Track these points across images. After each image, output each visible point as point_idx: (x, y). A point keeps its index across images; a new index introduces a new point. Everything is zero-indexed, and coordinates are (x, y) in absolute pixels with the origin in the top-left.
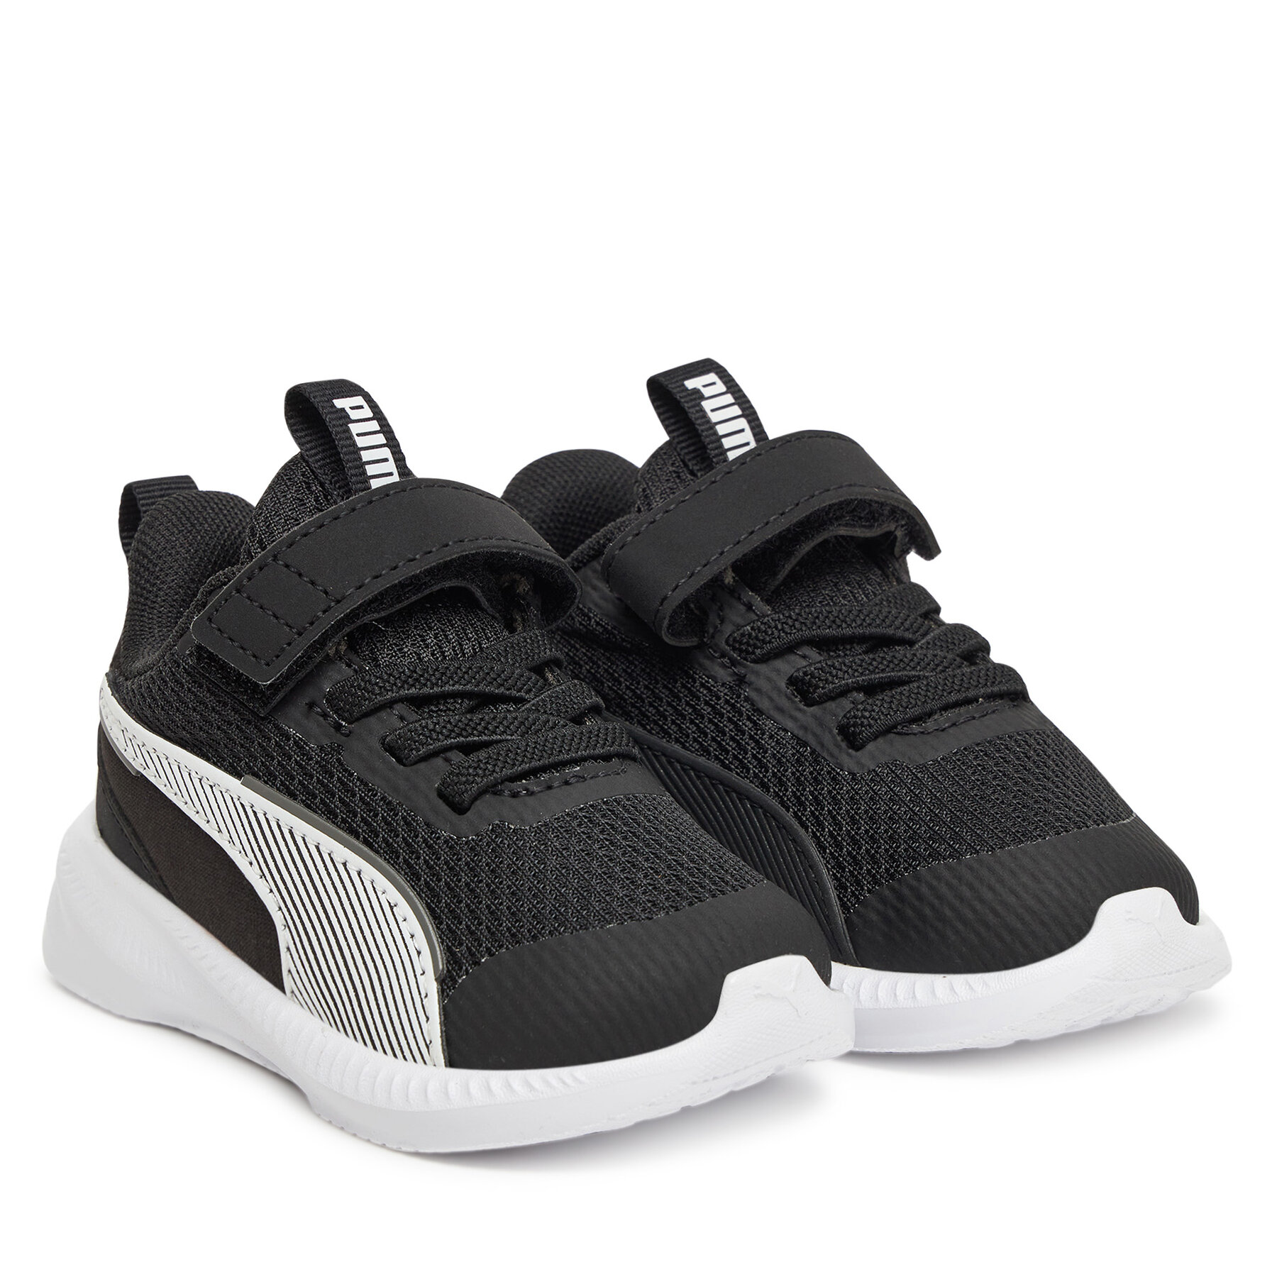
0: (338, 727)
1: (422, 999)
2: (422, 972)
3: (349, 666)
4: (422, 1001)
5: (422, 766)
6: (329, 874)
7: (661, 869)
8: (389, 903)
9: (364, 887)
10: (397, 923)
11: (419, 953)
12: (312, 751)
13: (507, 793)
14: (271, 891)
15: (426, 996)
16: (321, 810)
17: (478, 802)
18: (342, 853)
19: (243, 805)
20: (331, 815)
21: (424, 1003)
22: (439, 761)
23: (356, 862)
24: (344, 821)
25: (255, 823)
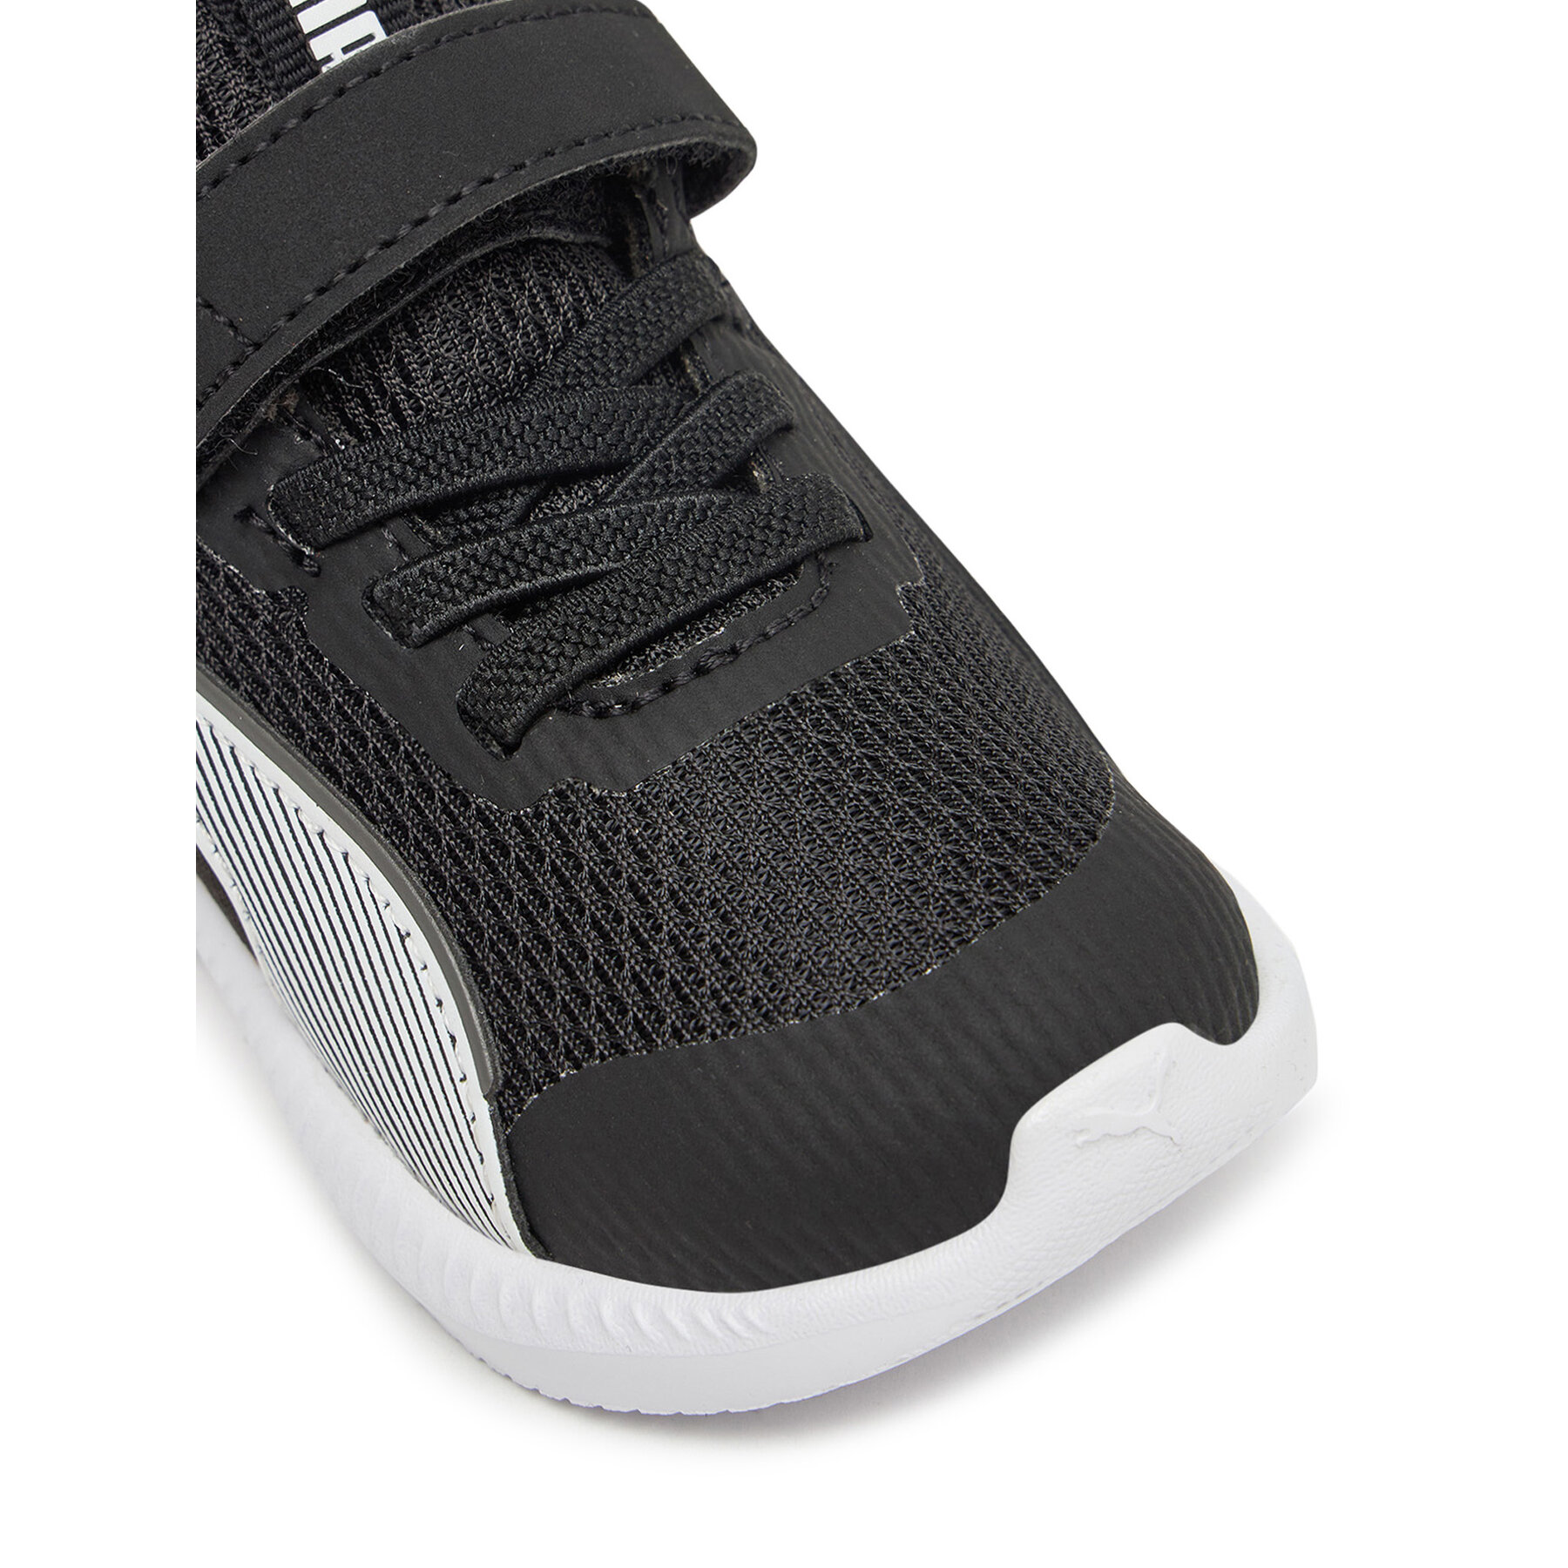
0: (298, 556)
1: (467, 1122)
2: (462, 1076)
3: (306, 435)
4: (469, 1127)
5: (437, 646)
7: (974, 819)
8: (398, 930)
9: (356, 885)
10: (413, 971)
11: (453, 1039)
12: (258, 601)
13: (587, 709)
15: (474, 1119)
16: (277, 718)
17: (535, 731)
18: (315, 817)
20: (292, 730)
21: (472, 1129)
22: (463, 642)
23: (340, 839)
24: (314, 747)
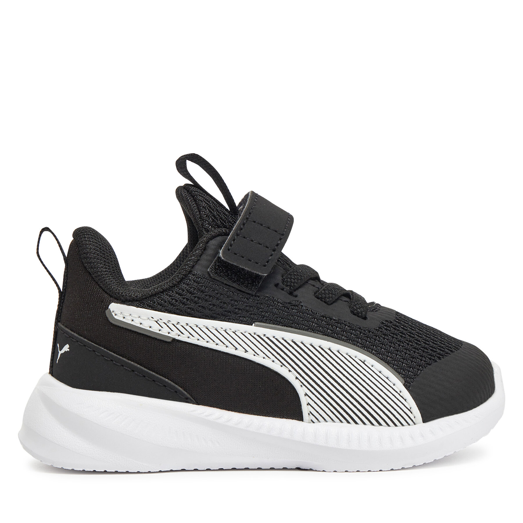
0: (291, 293)
2: (393, 384)
4: (400, 395)
6: (323, 356)
8: (361, 361)
10: (370, 368)
14: (290, 371)
15: (400, 392)
18: (327, 344)
19: (258, 336)
23: (335, 347)
25: (270, 343)
